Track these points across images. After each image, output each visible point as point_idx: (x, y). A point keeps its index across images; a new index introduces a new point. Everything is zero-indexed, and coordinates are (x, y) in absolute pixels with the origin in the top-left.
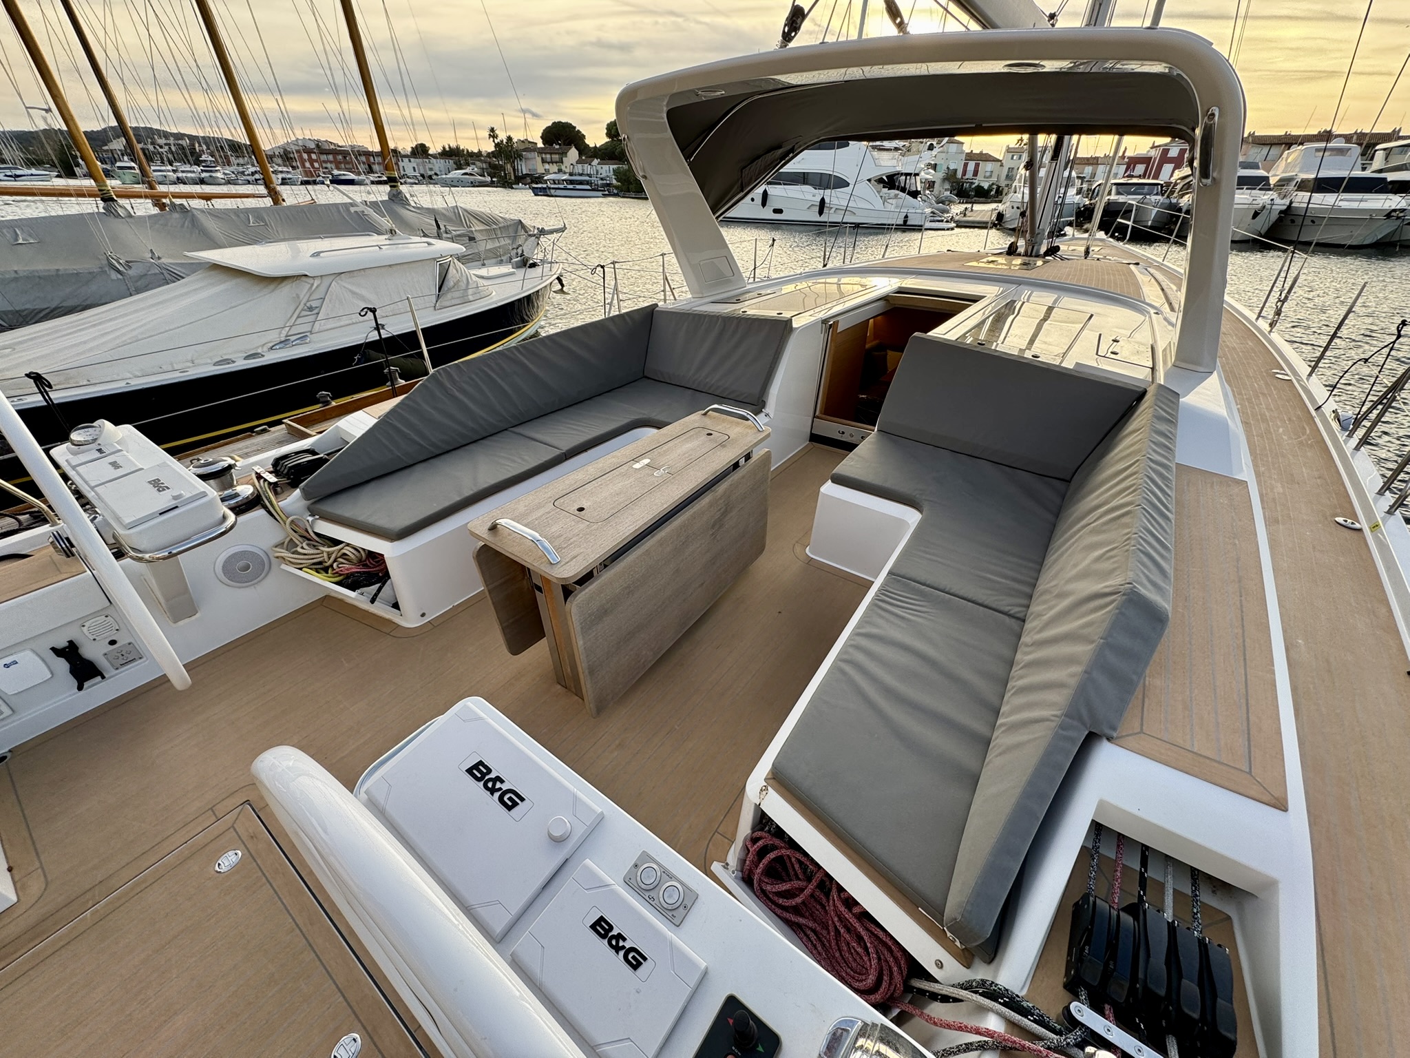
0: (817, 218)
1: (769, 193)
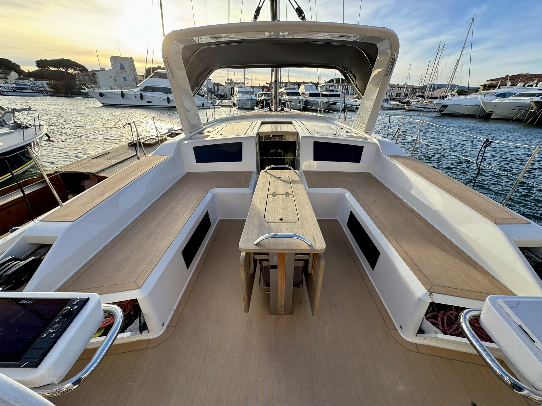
1: (143, 95)
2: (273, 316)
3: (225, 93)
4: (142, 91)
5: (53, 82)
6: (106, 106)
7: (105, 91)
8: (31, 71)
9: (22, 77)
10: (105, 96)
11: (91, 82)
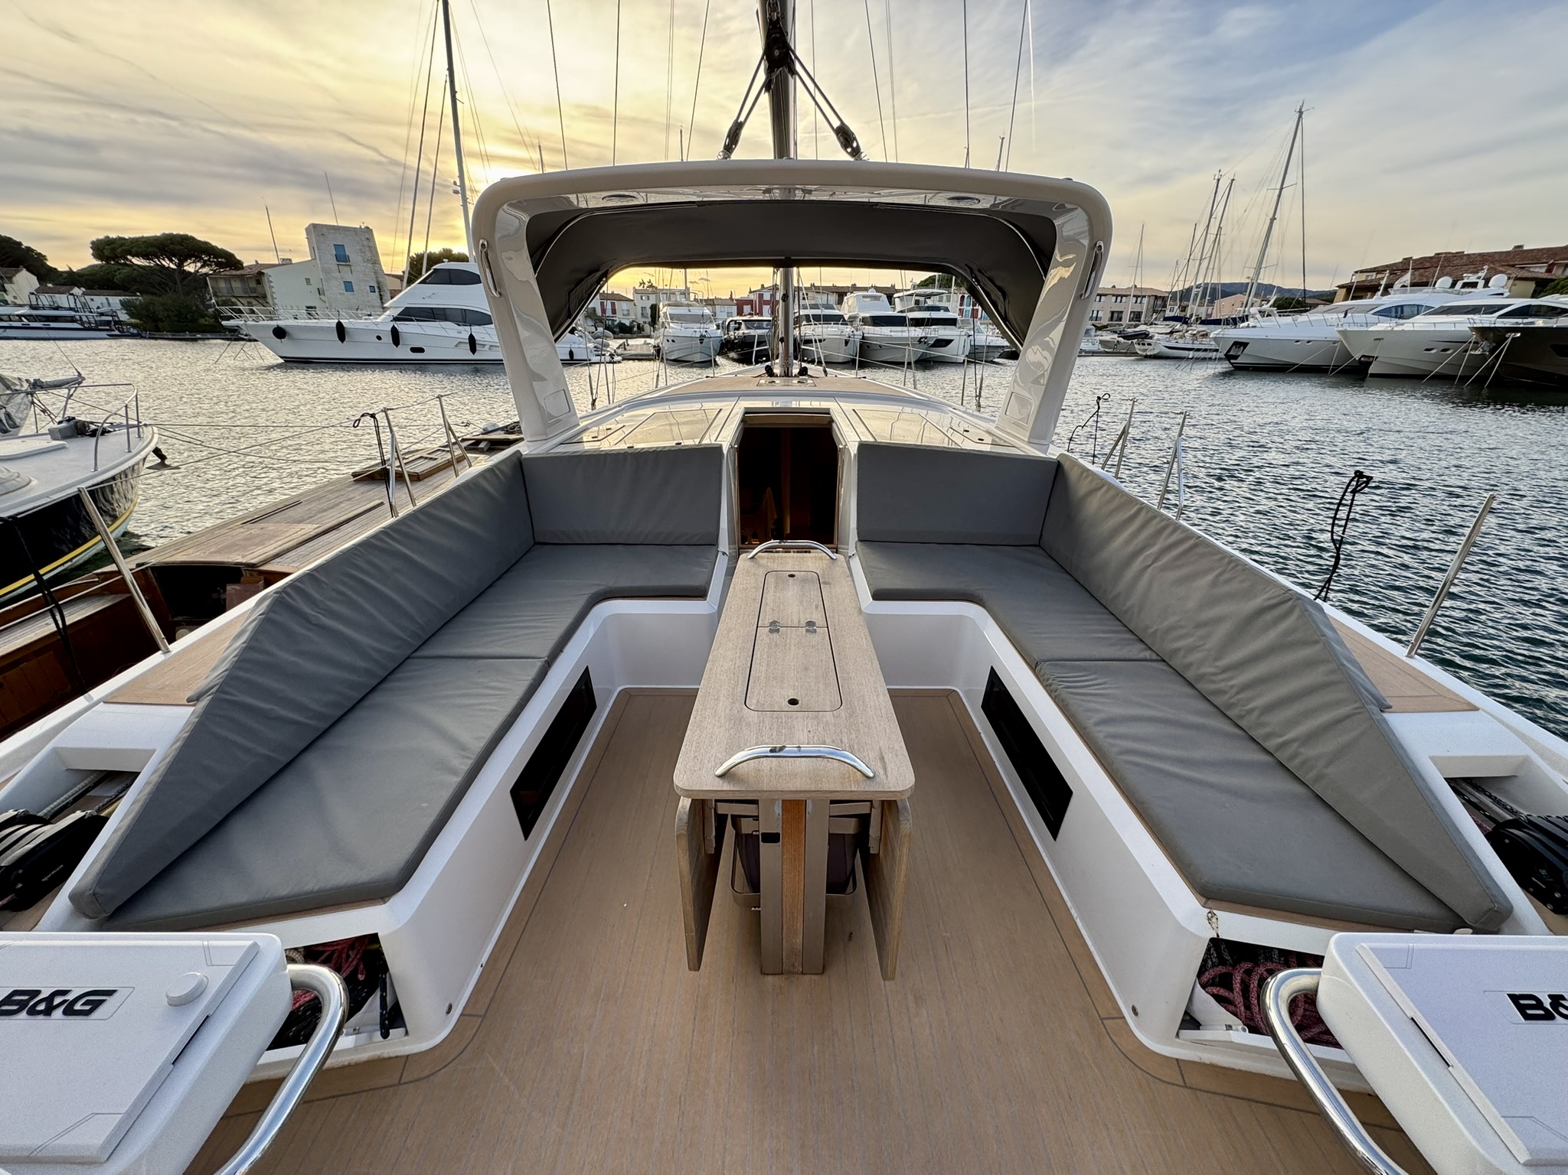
0: (470, 356)
1: (400, 330)
2: (770, 978)
3: (633, 321)
4: (396, 319)
5: (139, 299)
6: (292, 363)
7: (291, 322)
8: (75, 270)
9: (50, 285)
10: (289, 335)
11: (250, 297)
